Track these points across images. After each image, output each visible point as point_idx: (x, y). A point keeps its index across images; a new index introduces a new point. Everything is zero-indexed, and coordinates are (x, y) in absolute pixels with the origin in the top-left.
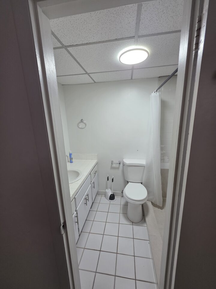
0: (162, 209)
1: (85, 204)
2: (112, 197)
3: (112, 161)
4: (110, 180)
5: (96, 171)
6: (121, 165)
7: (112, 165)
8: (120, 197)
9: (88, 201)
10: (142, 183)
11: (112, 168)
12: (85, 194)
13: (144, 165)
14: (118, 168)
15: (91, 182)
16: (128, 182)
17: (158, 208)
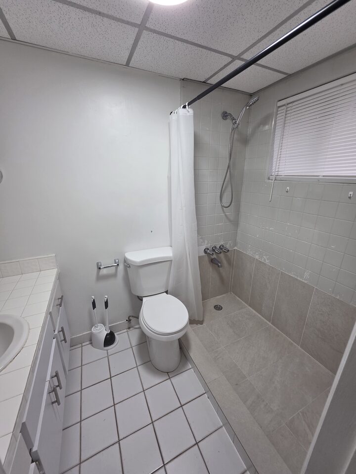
0: (202, 324)
1: (53, 403)
2: (110, 340)
3: (98, 264)
4: (100, 305)
5: (62, 298)
6: (121, 267)
7: (98, 273)
8: (126, 330)
9: (61, 388)
10: (167, 292)
11: (100, 278)
12: (48, 378)
13: (170, 257)
14: (115, 275)
15: (54, 331)
16: (140, 299)
17: (197, 324)
